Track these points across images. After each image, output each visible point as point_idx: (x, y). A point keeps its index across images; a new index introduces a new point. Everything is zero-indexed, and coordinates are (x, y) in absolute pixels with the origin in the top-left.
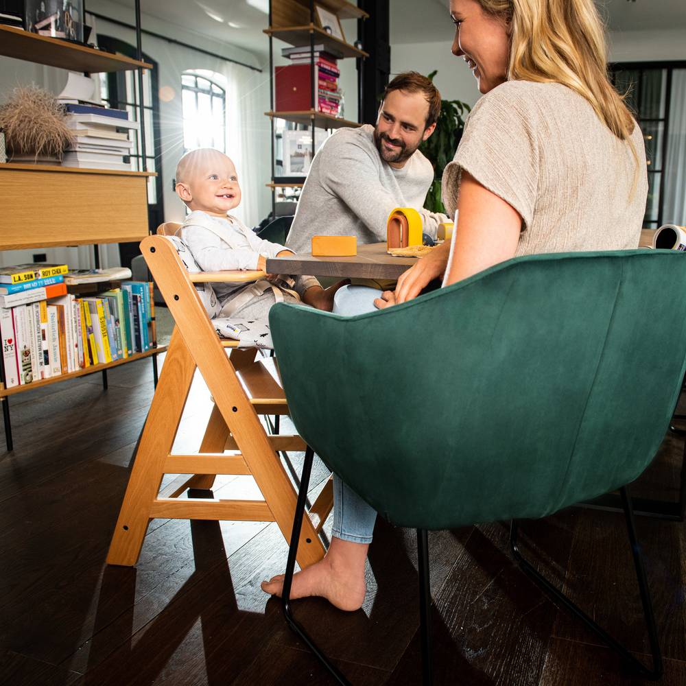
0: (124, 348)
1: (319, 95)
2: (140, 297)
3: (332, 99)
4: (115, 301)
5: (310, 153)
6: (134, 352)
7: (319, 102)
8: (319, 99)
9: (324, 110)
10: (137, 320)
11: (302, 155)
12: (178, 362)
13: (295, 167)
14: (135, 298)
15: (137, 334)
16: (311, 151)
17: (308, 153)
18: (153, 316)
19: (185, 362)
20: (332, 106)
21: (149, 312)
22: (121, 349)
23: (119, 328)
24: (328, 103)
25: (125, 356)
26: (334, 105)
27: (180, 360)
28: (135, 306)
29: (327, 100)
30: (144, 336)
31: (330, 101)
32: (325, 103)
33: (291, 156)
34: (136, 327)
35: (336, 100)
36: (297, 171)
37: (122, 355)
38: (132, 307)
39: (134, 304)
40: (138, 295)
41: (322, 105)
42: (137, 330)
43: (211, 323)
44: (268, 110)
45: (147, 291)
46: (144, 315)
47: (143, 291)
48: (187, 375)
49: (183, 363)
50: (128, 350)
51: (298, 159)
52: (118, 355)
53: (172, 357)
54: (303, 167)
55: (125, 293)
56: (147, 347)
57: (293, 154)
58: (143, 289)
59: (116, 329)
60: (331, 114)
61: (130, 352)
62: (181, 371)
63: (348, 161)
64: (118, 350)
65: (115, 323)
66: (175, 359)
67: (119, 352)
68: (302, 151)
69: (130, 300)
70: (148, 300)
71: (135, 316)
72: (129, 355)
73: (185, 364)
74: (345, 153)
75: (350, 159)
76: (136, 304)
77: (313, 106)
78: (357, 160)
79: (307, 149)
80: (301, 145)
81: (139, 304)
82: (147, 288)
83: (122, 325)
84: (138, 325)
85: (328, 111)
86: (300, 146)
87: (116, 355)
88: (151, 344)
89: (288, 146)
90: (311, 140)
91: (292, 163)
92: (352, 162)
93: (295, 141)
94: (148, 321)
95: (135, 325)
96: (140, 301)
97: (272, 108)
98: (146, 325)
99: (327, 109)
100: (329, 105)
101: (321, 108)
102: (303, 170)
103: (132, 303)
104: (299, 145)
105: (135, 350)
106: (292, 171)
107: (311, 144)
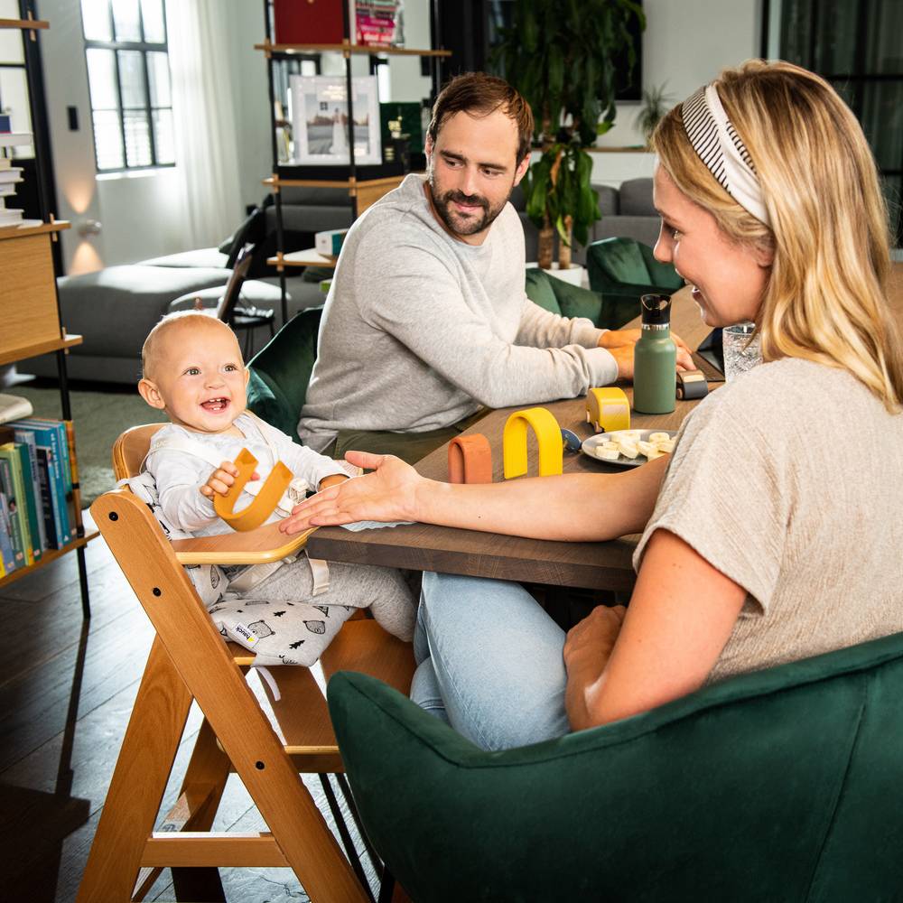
0: (27, 548)
1: (357, 10)
2: (50, 452)
3: (382, 13)
4: (6, 466)
5: (343, 117)
6: (44, 549)
7: (358, 23)
8: (358, 16)
9: (368, 37)
10: (46, 493)
11: (329, 122)
12: (163, 693)
13: (318, 144)
14: (41, 454)
15: (48, 516)
16: (346, 114)
17: (340, 119)
18: (75, 482)
19: (174, 692)
20: (382, 27)
21: (67, 475)
22: (22, 550)
23: (16, 514)
24: (374, 22)
25: (29, 562)
26: (386, 23)
27: (166, 689)
28: (43, 469)
29: (372, 16)
30: (61, 520)
31: (378, 18)
32: (368, 23)
33: (309, 125)
34: (47, 505)
35: (388, 13)
36: (321, 152)
37: (23, 559)
38: (37, 471)
39: (40, 465)
40: (47, 449)
41: (364, 28)
42: (48, 510)
43: (210, 620)
44: (262, 40)
45: (63, 437)
46: (59, 482)
47: (57, 441)
48: (178, 715)
49: (170, 695)
50: (34, 549)
51: (322, 130)
52: (17, 562)
53: (152, 686)
54: (331, 145)
55: (24, 450)
56: (66, 539)
57: (312, 119)
58: (56, 436)
59: (11, 517)
60: (380, 41)
61: (37, 553)
62: (168, 708)
63: (405, 280)
64: (15, 553)
65: (9, 507)
66: (157, 689)
67: (19, 557)
68: (329, 114)
69: (34, 460)
70: (65, 455)
71: (42, 485)
72: (36, 559)
73: (175, 697)
74: (397, 266)
75: (410, 276)
76: (44, 465)
77: (347, 35)
78: (420, 277)
79: (337, 110)
80: (326, 104)
81: (50, 465)
82: (62, 431)
83: (20, 508)
84: (50, 501)
85: (375, 38)
86: (324, 106)
87: (12, 563)
88: (74, 532)
89: (302, 104)
90: (345, 93)
91: (311, 138)
92: (414, 282)
93: (315, 96)
94: (66, 492)
95: (44, 501)
96: (52, 458)
97: (268, 36)
98: (64, 500)
99: (373, 33)
100: (375, 25)
101: (363, 34)
102: (332, 150)
103: (36, 464)
104: (322, 103)
105: (46, 546)
106: (312, 152)
107: (346, 99)
